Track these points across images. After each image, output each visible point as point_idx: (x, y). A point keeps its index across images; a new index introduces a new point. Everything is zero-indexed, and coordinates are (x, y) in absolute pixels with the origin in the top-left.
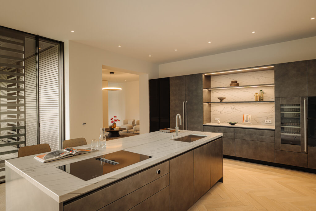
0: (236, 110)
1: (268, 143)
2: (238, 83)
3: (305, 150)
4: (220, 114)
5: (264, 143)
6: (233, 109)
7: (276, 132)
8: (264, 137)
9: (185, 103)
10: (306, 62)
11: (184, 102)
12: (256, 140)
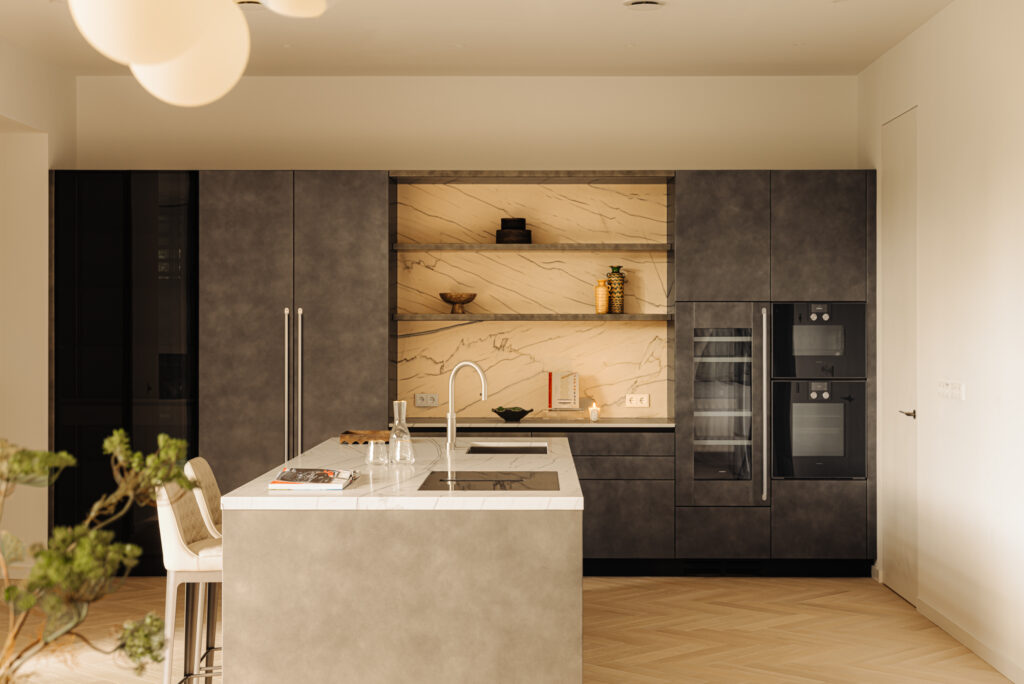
0: (513, 355)
1: (654, 482)
2: (528, 228)
3: (764, 497)
4: (441, 373)
5: (640, 486)
6: (502, 347)
7: (678, 436)
8: (639, 460)
9: (293, 316)
10: (770, 175)
11: (287, 311)
12: (611, 475)
